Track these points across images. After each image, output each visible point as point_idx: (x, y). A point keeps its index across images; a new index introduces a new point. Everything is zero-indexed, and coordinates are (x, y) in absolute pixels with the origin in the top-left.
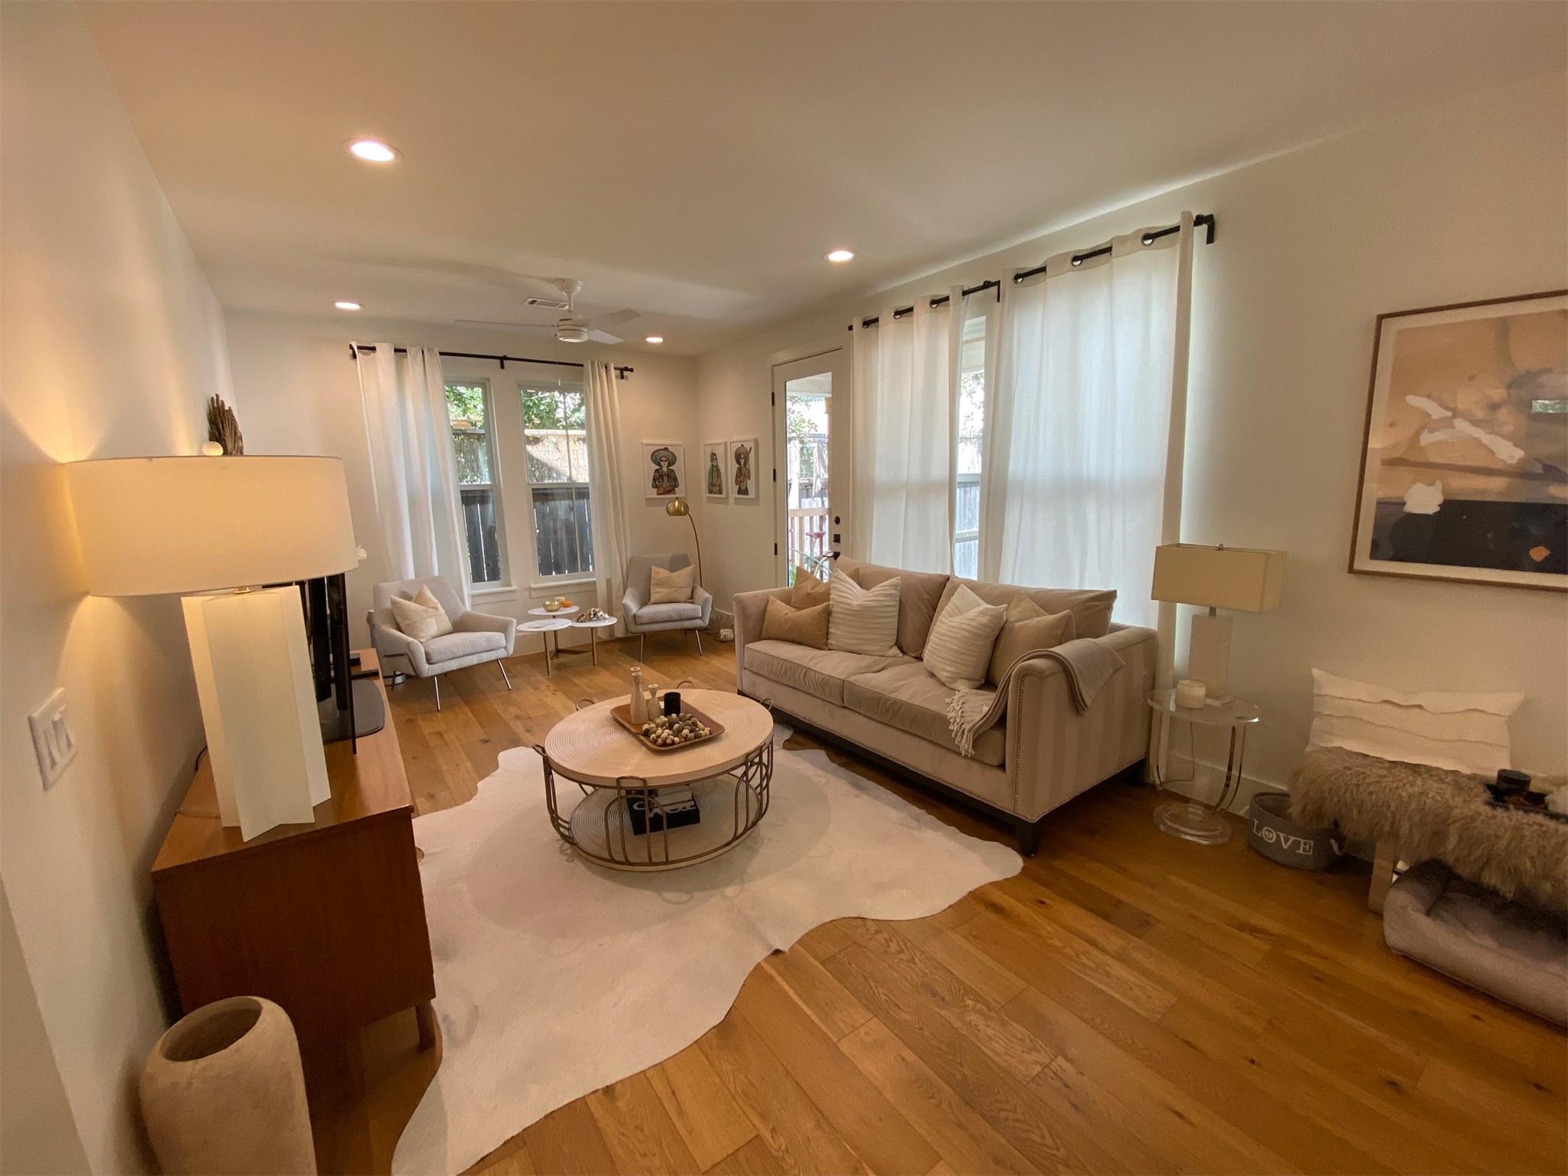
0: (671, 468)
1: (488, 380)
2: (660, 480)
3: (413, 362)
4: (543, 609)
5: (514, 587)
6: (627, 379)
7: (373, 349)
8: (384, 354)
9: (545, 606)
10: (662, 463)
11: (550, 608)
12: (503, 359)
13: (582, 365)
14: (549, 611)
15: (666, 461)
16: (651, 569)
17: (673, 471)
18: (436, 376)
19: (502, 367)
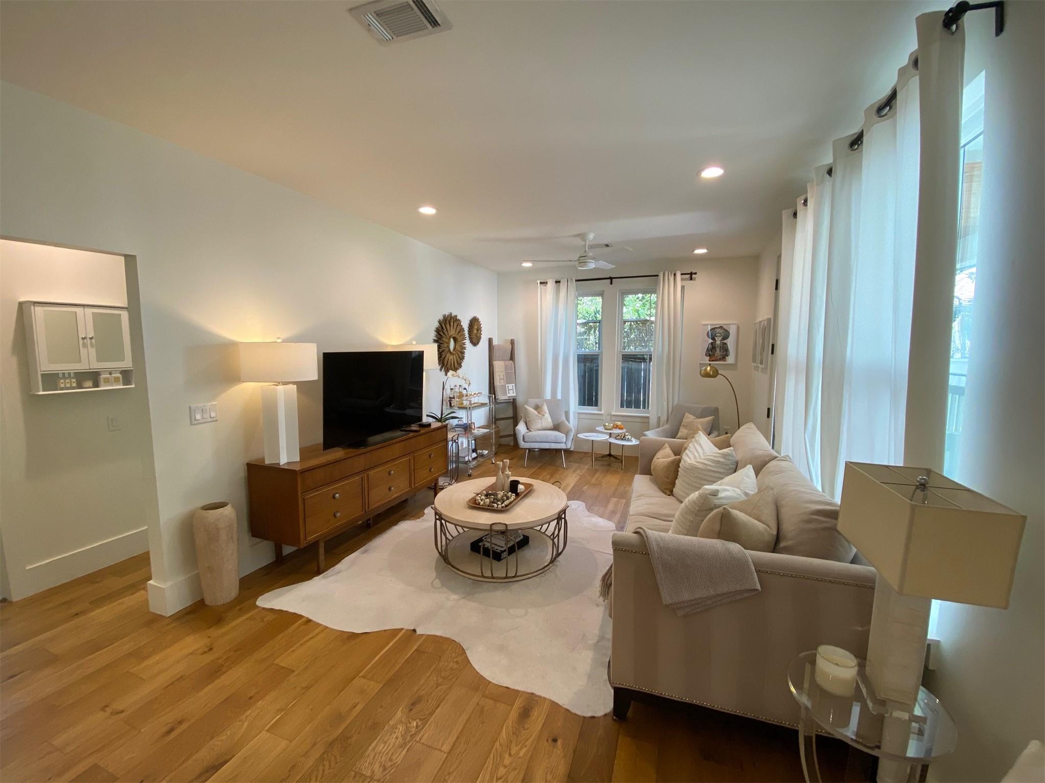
0: (724, 341)
1: (604, 291)
2: (713, 351)
3: (563, 286)
4: (603, 427)
5: (602, 412)
6: (695, 280)
7: (547, 283)
8: (551, 284)
9: (604, 426)
10: (716, 338)
11: (607, 428)
12: (611, 278)
13: (658, 276)
14: (606, 429)
15: (720, 336)
16: (685, 414)
17: (726, 344)
18: (573, 292)
19: (611, 283)
